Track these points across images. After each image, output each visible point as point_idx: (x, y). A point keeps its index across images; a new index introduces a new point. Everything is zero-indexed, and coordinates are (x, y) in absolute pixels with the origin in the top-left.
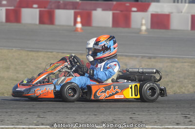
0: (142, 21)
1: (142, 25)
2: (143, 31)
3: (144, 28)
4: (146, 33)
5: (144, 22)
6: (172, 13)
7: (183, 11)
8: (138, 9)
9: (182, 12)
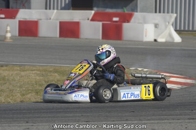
0: (7, 28)
1: (7, 32)
2: (9, 38)
3: (9, 35)
4: (11, 41)
5: (9, 29)
6: (41, 19)
7: (52, 18)
8: (5, 16)
9: (50, 19)
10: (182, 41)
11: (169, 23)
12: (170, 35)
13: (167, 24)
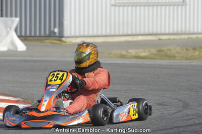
10: (27, 49)
11: (10, 28)
12: (13, 43)
13: (9, 29)
